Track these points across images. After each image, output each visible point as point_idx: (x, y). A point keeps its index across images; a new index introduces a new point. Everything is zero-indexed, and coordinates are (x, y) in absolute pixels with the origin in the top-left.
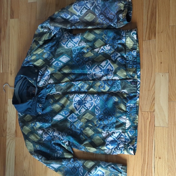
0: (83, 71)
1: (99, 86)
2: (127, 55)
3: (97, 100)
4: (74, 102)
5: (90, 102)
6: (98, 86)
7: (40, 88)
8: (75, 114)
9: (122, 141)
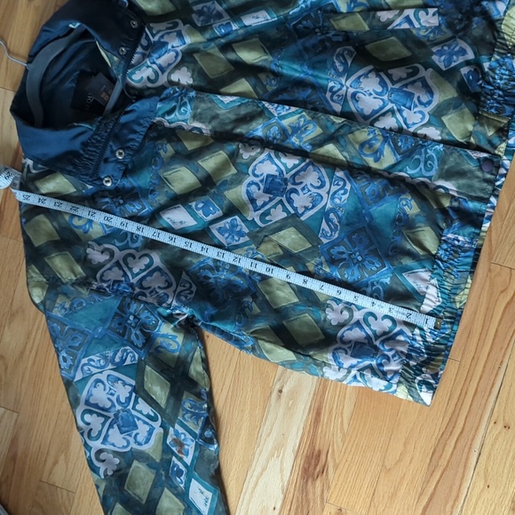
0: (316, 73)
1: (362, 145)
2: (494, 64)
3: (342, 192)
4: (251, 178)
5: (314, 190)
6: (357, 142)
7: (132, 92)
8: (245, 220)
9: (397, 352)
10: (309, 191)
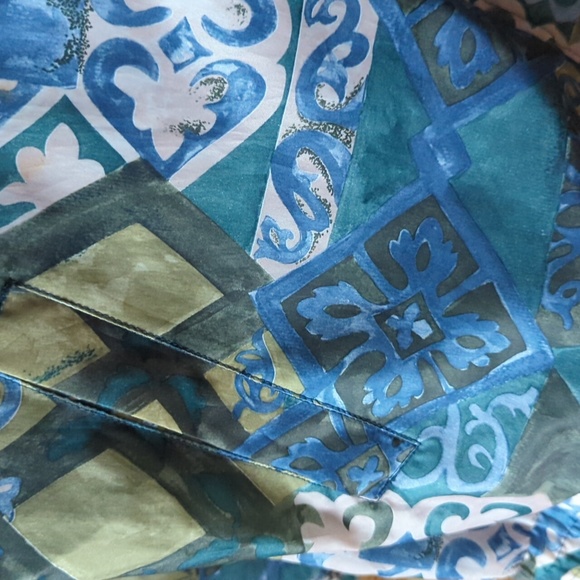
5: (219, 50)
10: (199, 52)
